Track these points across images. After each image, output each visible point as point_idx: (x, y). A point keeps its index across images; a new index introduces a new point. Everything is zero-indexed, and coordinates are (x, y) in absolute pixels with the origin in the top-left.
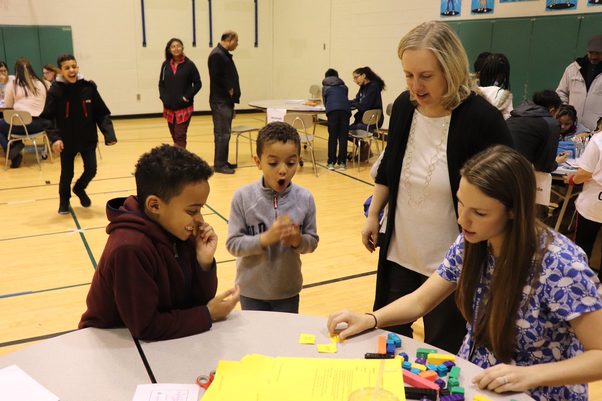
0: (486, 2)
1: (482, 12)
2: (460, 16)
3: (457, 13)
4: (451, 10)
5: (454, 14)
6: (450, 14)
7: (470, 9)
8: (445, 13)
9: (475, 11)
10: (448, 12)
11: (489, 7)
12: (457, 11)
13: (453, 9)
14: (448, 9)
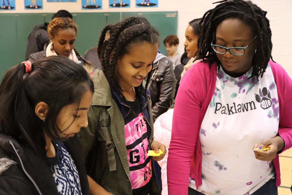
0: (37, 1)
1: (34, 8)
2: (15, 10)
3: (12, 8)
4: (7, 5)
5: (9, 8)
6: (7, 8)
7: (23, 6)
8: (2, 7)
9: (28, 7)
10: (4, 7)
11: (39, 5)
12: (12, 6)
13: (9, 4)
14: (4, 4)
